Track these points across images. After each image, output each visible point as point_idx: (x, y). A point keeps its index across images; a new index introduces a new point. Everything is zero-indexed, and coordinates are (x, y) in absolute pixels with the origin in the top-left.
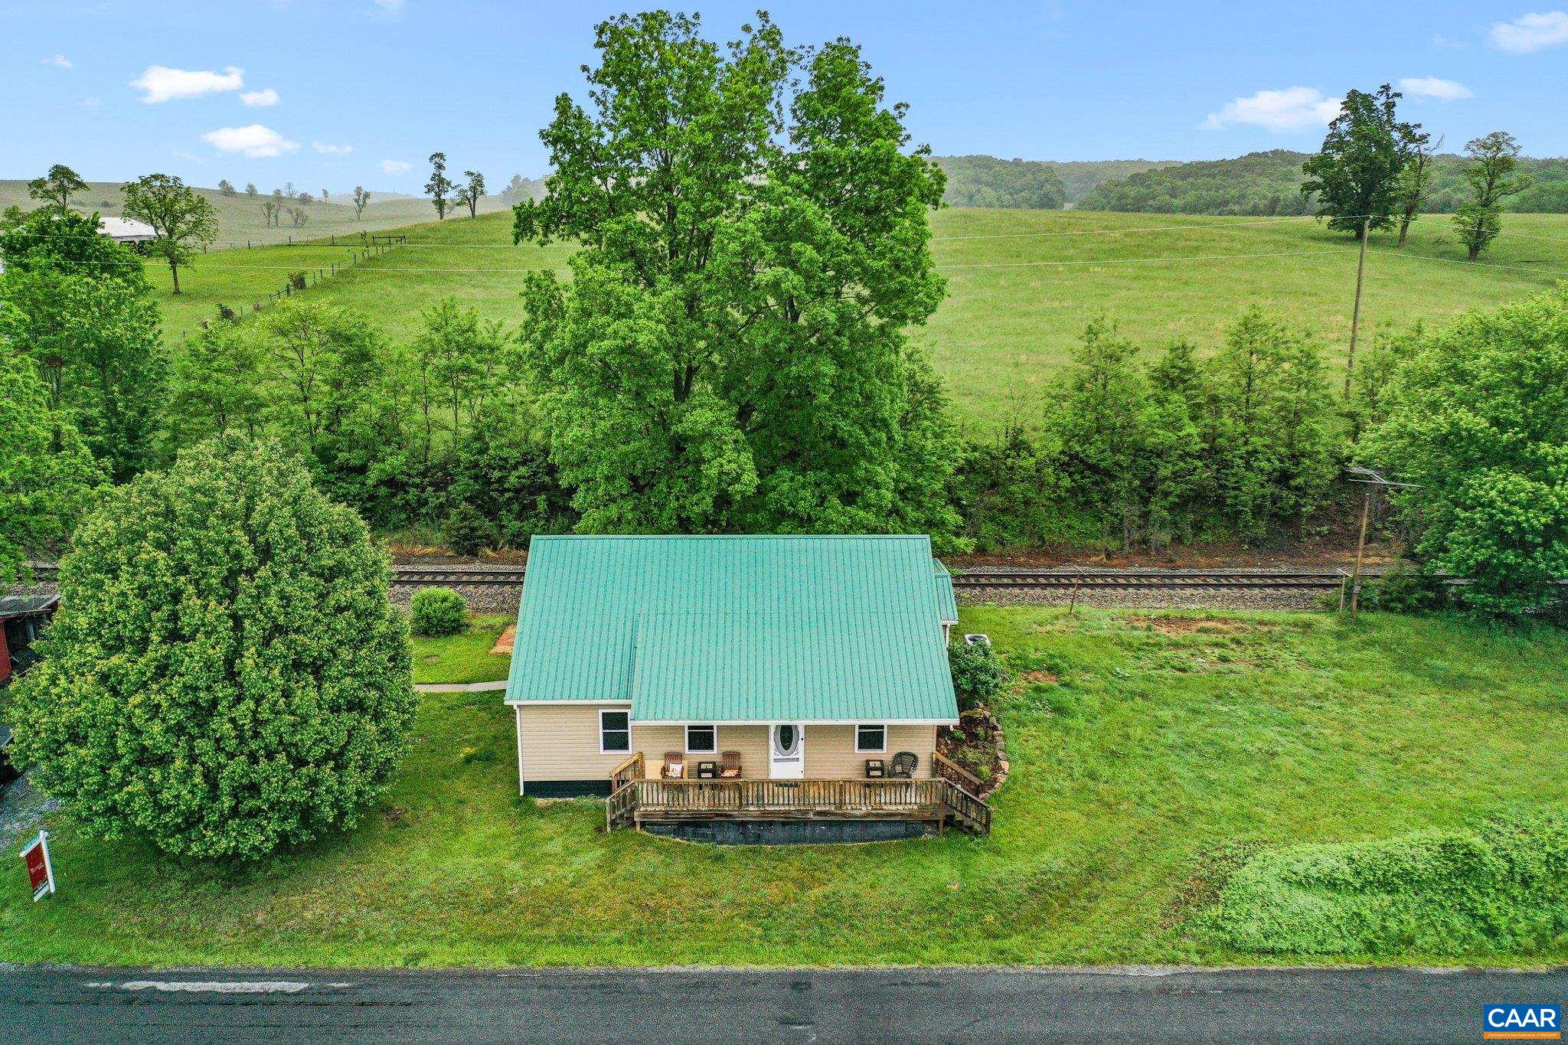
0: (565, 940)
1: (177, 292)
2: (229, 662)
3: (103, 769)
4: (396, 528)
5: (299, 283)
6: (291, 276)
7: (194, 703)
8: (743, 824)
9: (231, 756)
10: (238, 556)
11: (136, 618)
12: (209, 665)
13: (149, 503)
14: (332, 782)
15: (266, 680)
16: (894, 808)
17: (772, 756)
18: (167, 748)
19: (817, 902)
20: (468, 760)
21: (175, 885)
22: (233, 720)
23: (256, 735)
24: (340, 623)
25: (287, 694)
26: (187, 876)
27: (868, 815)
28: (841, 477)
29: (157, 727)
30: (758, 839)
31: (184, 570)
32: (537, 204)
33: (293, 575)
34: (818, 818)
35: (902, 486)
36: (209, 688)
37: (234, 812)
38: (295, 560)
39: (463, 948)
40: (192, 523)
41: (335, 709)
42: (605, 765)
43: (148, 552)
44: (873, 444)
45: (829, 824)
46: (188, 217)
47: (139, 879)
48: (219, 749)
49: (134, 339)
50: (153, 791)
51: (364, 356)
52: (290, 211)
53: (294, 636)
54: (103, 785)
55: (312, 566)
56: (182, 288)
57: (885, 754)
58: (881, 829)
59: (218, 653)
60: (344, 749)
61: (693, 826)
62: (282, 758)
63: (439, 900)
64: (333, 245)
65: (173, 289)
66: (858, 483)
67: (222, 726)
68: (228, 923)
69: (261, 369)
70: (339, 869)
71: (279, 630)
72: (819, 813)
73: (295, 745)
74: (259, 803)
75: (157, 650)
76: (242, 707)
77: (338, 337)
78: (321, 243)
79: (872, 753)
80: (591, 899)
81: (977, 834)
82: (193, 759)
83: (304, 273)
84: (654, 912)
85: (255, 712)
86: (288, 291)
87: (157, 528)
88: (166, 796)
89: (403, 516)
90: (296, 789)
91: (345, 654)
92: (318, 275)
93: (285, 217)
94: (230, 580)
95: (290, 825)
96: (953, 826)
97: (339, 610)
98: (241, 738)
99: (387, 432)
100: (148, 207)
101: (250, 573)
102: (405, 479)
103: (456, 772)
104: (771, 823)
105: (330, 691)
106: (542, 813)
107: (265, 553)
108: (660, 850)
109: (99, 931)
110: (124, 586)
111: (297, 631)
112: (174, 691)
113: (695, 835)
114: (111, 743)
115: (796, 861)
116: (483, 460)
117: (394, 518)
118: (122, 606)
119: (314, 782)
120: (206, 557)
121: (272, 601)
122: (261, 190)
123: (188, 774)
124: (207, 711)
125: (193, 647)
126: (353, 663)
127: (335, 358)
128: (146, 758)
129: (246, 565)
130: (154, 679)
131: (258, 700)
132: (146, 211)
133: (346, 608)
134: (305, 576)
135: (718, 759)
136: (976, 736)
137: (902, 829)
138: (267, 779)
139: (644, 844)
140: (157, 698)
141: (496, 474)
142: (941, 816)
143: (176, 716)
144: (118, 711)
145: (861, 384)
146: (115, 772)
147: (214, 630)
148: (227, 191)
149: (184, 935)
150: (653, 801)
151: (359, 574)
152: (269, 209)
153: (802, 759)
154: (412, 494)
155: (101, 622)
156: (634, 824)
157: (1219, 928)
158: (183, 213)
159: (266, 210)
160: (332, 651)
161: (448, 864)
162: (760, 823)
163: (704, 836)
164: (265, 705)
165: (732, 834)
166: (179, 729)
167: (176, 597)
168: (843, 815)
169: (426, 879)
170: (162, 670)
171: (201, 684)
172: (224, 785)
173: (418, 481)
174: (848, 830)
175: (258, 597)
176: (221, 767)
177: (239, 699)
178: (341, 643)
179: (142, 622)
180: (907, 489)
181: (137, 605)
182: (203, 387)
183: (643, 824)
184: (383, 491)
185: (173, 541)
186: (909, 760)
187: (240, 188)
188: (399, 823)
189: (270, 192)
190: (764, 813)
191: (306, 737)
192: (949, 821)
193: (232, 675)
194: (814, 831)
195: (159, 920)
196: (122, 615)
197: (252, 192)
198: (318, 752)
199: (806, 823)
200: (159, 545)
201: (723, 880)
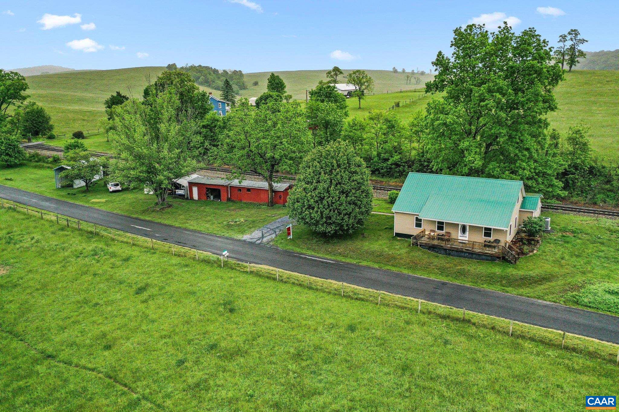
0: (393, 265)
1: (360, 108)
2: (328, 188)
3: (302, 208)
4: (396, 178)
5: (398, 105)
6: (395, 103)
7: (320, 197)
8: (446, 249)
9: (326, 209)
10: (333, 166)
11: (312, 177)
12: (324, 189)
13: (318, 153)
14: (347, 220)
15: (335, 193)
16: (488, 252)
17: (459, 235)
18: (314, 205)
19: (458, 269)
20: (386, 228)
21: (314, 241)
22: (327, 201)
23: (332, 206)
24: (353, 184)
25: (339, 198)
26: (317, 240)
27: (480, 252)
28: (513, 166)
29: (312, 200)
30: (449, 254)
31: (322, 168)
32: (432, 82)
33: (344, 172)
34: (465, 251)
35: (537, 171)
36: (323, 194)
37: (326, 222)
38: (345, 168)
39: (369, 263)
40: (325, 158)
41: (350, 204)
42: (415, 231)
43: (316, 163)
44: (523, 156)
45: (469, 253)
46: (366, 84)
47: (308, 239)
48: (324, 208)
49: (335, 120)
50: (310, 213)
51: (393, 127)
52: (415, 78)
53: (342, 185)
54: (302, 212)
55: (349, 170)
56: (361, 106)
57: (492, 239)
58: (484, 257)
59: (326, 186)
60: (351, 213)
61: (432, 248)
62: (336, 212)
63: (367, 253)
64: (415, 92)
65: (358, 106)
66: (517, 168)
67: (325, 202)
68: (323, 250)
69: (366, 129)
70: (348, 243)
71: (340, 183)
72: (466, 250)
73: (339, 209)
74: (331, 221)
75: (315, 184)
76: (329, 199)
77: (387, 121)
78: (411, 91)
79: (488, 239)
80: (401, 259)
81: (512, 263)
82: (319, 208)
83: (399, 102)
84: (416, 264)
85: (332, 200)
86: (393, 108)
87: (318, 158)
88: (312, 215)
89: (398, 174)
90: (338, 219)
91: (353, 191)
92: (404, 102)
93: (413, 80)
94: (331, 171)
95: (337, 228)
96: (505, 260)
97: (354, 181)
98: (328, 205)
99: (397, 149)
100: (354, 81)
101: (335, 170)
102: (400, 163)
103: (381, 230)
104: (453, 250)
105: (349, 199)
106: (398, 240)
107: (339, 166)
108: (422, 252)
109: (299, 247)
110: (310, 170)
111: (344, 184)
112: (317, 193)
113: (433, 251)
114: (304, 203)
115: (457, 260)
116: (423, 159)
117: (395, 175)
118: (309, 175)
119: (343, 219)
120: (327, 165)
121: (339, 177)
122: (407, 71)
123: (317, 212)
124: (322, 199)
125: (321, 184)
126: (355, 194)
127: (385, 127)
128: (310, 207)
129: (335, 168)
130: (313, 190)
131: (333, 197)
132: (353, 82)
133: (355, 181)
134: (346, 172)
135: (444, 234)
136: (531, 244)
137: (490, 258)
138: (333, 216)
139: (419, 250)
140: (313, 194)
141: (426, 164)
142: (501, 256)
143: (316, 199)
144: (306, 196)
145: (519, 137)
146: (304, 209)
147: (326, 181)
148: (395, 71)
149: (314, 250)
150: (424, 240)
151: (359, 174)
152: (408, 78)
153: (467, 237)
154: (401, 168)
155: (305, 178)
156: (418, 245)
157: (575, 297)
158: (364, 82)
159: (406, 78)
160: (351, 190)
161: (372, 246)
162: (450, 250)
163: (435, 251)
164: (334, 199)
165: (443, 252)
166: (317, 202)
167: (320, 174)
168: (473, 251)
169: (366, 248)
170: (315, 189)
171: (322, 192)
172: (324, 215)
173: (404, 164)
174: (474, 256)
175: (336, 175)
176: (324, 211)
177: (329, 197)
178: (353, 188)
179: (313, 178)
180: (539, 172)
181: (312, 174)
182: (350, 134)
183: (420, 245)
184: (393, 166)
185: (321, 161)
186: (498, 241)
187: (400, 70)
188: (364, 237)
189: (410, 71)
190: (451, 247)
191: (342, 208)
192: (504, 258)
193: (328, 192)
194: (464, 254)
195: (310, 247)
196: (309, 176)
197: (404, 71)
198: (344, 212)
199: (462, 252)
200: (318, 162)
201: (436, 261)
